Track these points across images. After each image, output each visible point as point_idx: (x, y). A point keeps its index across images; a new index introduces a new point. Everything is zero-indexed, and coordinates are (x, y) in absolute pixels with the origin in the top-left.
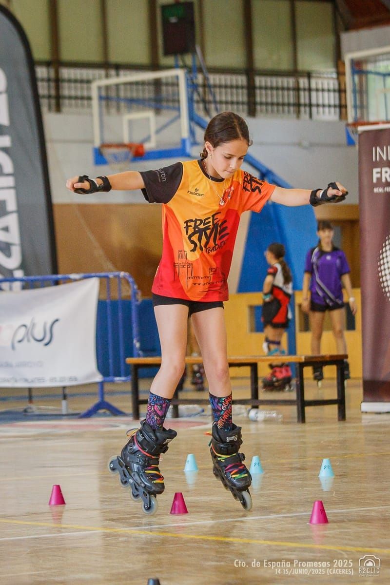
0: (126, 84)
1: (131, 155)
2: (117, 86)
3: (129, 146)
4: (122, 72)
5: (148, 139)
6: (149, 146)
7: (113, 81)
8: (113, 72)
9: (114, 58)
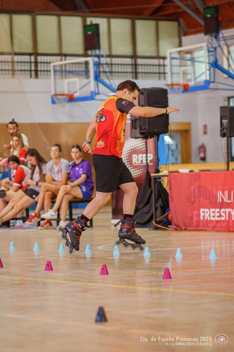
0: (69, 64)
1: (67, 99)
2: (65, 65)
3: (67, 95)
4: (68, 58)
5: (76, 92)
6: (76, 95)
7: (64, 62)
8: (63, 58)
9: (65, 51)
